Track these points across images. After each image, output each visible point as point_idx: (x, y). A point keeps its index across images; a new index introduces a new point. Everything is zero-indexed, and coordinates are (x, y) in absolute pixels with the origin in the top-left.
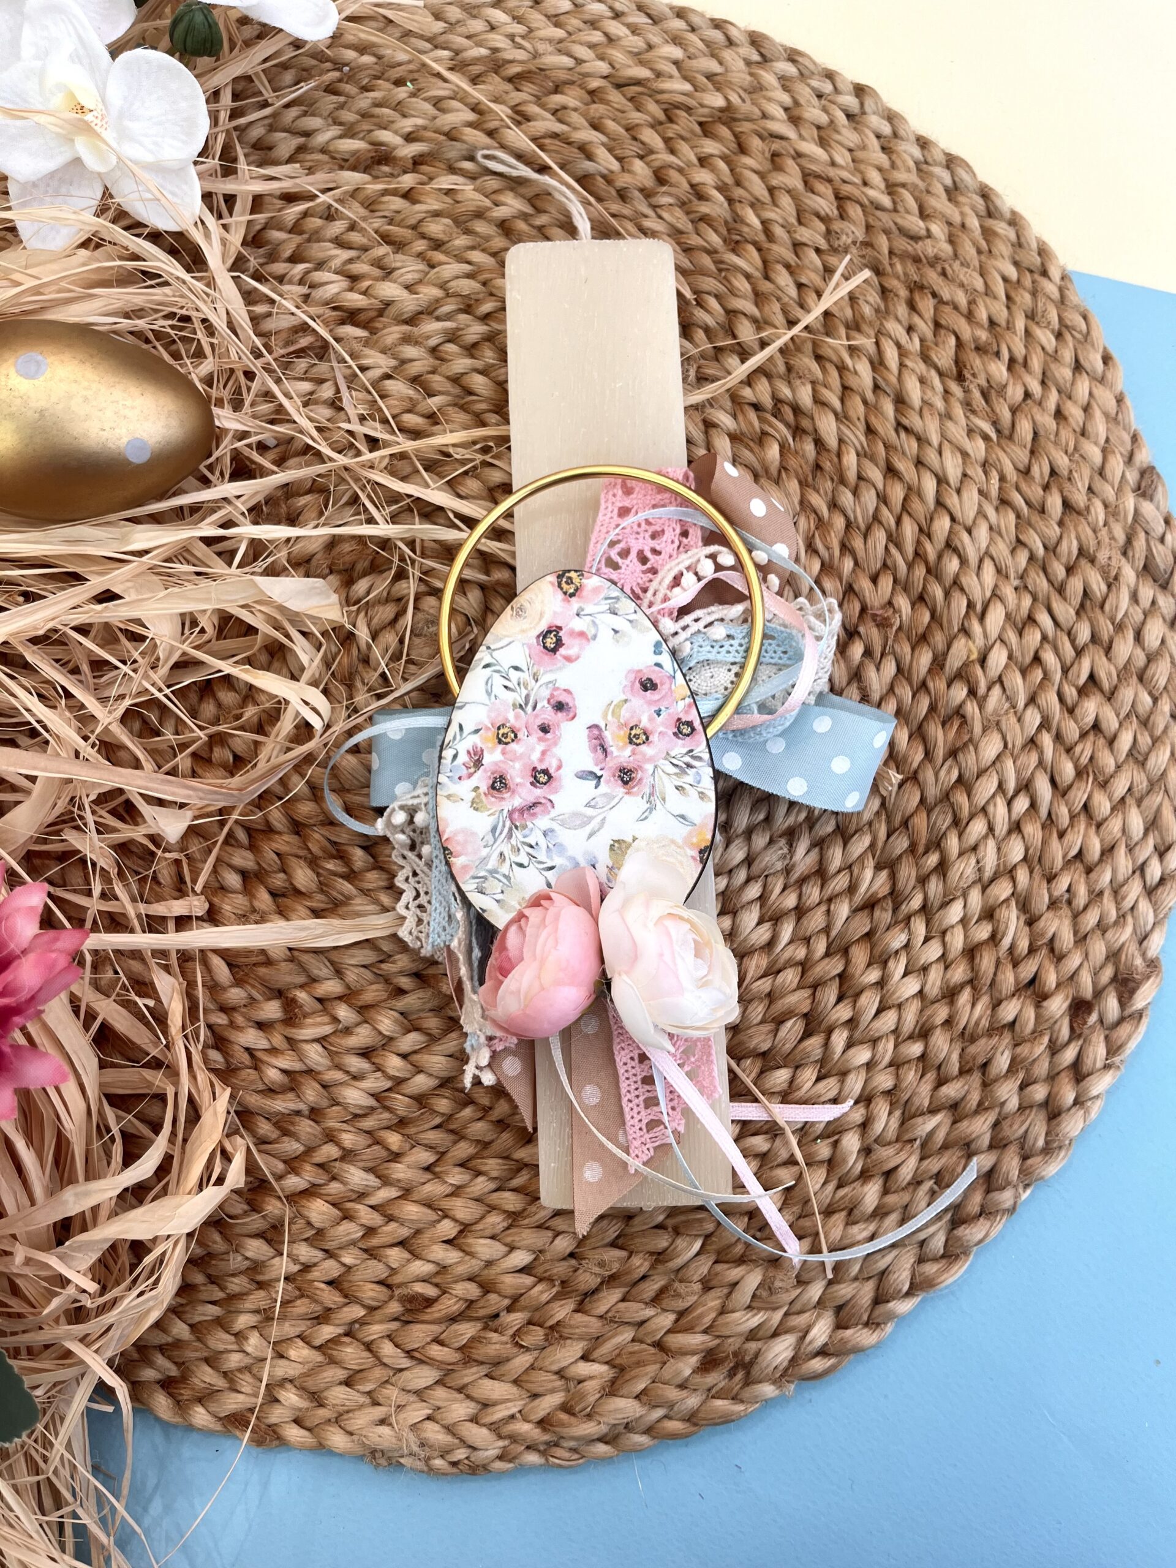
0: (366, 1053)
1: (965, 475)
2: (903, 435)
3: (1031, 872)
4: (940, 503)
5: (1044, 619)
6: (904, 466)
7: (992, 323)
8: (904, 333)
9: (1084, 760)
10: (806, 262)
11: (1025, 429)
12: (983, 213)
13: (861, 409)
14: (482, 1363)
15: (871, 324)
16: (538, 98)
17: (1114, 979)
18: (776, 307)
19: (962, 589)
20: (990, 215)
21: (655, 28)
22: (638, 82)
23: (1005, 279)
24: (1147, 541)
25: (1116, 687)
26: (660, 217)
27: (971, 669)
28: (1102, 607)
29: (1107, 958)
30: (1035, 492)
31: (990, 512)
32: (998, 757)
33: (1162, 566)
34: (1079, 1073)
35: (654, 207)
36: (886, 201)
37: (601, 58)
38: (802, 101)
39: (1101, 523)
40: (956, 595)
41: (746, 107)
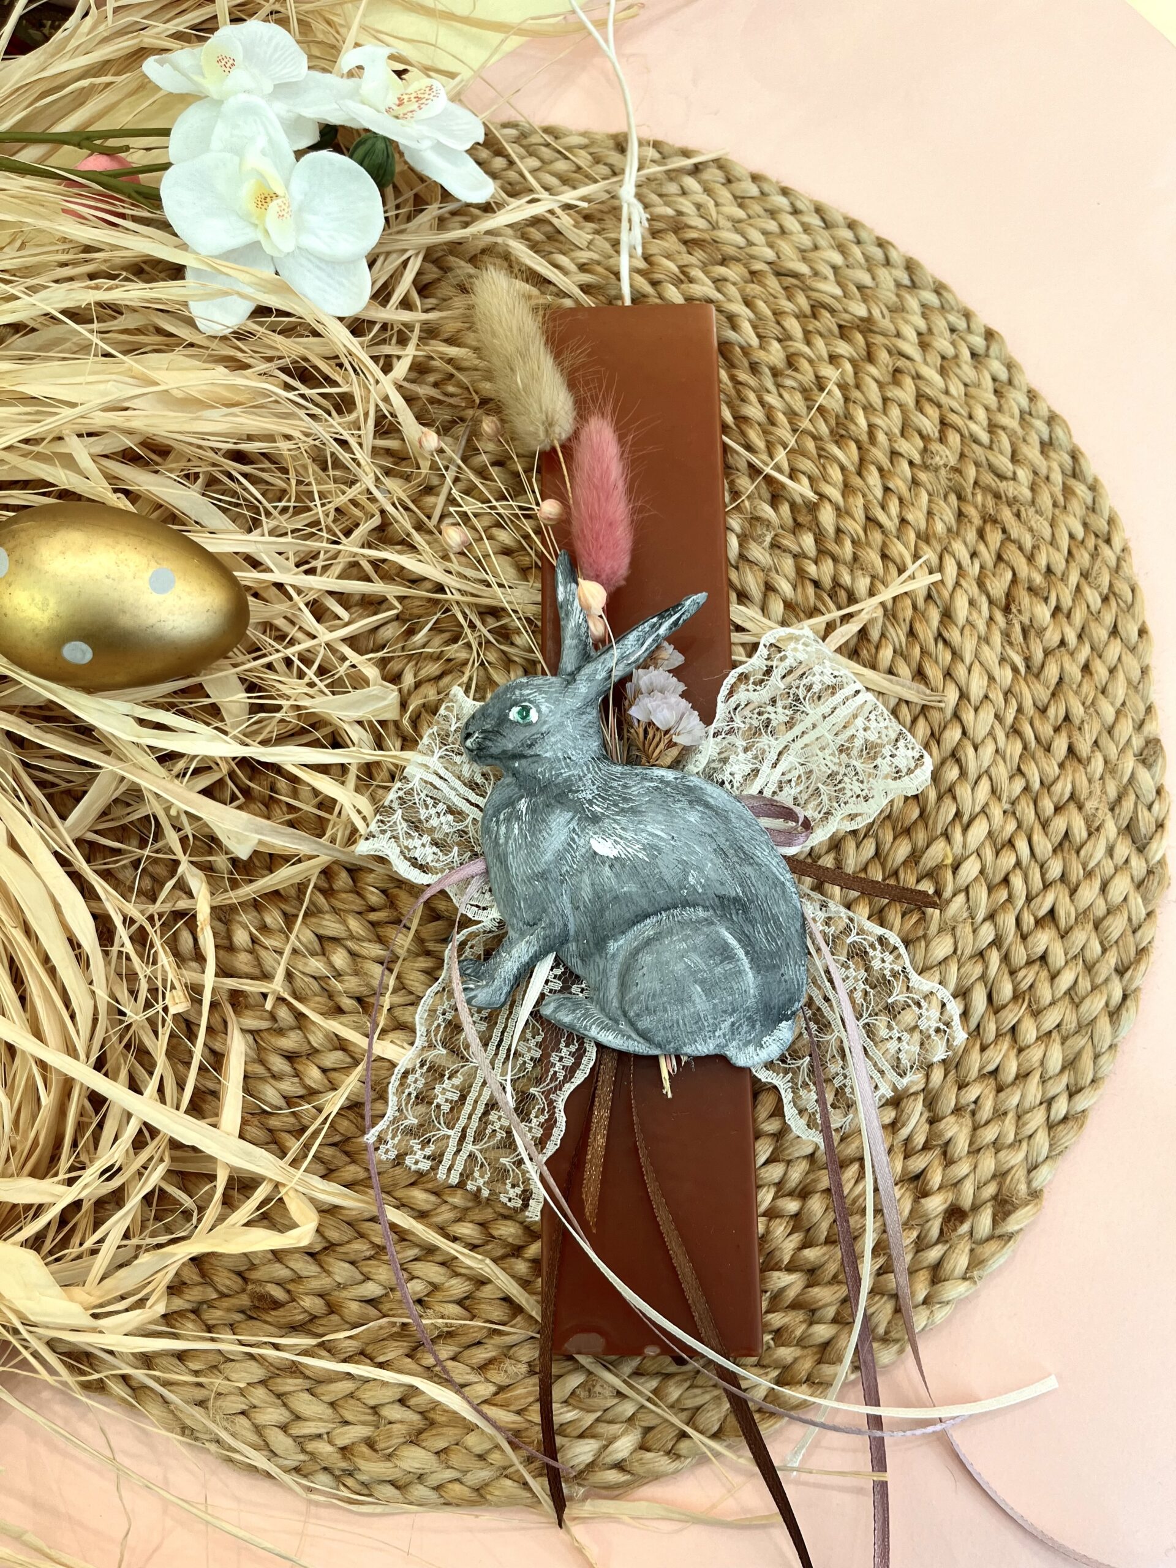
0: (291, 1057)
1: (986, 697)
2: (941, 645)
3: (945, 1076)
4: (956, 716)
5: (1022, 845)
6: (934, 673)
7: (1049, 570)
8: (968, 556)
9: (1024, 986)
10: (898, 470)
11: (1052, 672)
12: (1069, 473)
13: (909, 612)
14: (308, 1378)
15: (940, 540)
16: (705, 265)
17: (995, 1198)
18: (860, 501)
19: (954, 798)
20: (1074, 475)
21: (826, 233)
22: (795, 275)
23: (1071, 536)
24: (1136, 804)
25: (1071, 928)
26: (781, 396)
27: (942, 872)
28: (1078, 852)
29: (994, 1176)
30: (1046, 730)
31: (1000, 735)
32: (946, 959)
33: (1143, 830)
34: (937, 1274)
35: (778, 386)
36: (985, 437)
37: (771, 246)
38: (935, 331)
39: (1098, 776)
40: (948, 800)
41: (885, 324)
